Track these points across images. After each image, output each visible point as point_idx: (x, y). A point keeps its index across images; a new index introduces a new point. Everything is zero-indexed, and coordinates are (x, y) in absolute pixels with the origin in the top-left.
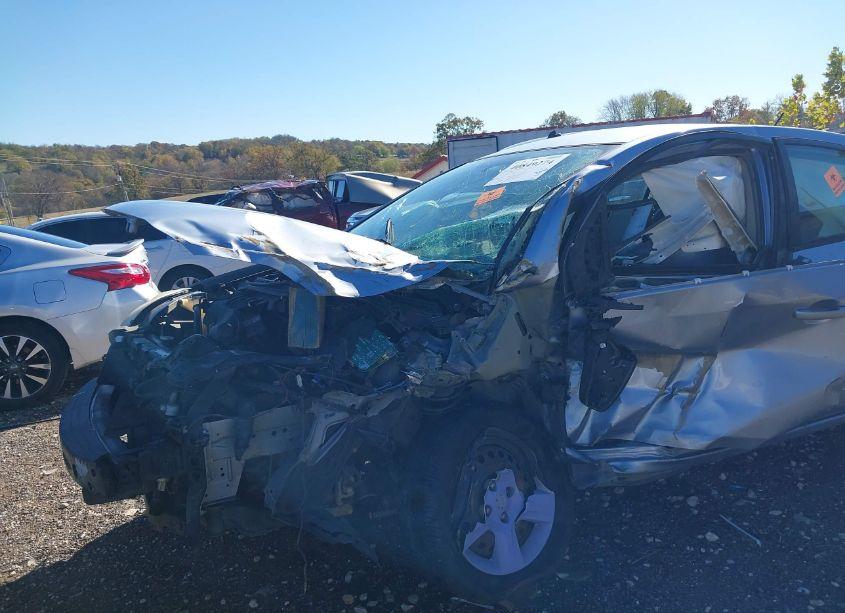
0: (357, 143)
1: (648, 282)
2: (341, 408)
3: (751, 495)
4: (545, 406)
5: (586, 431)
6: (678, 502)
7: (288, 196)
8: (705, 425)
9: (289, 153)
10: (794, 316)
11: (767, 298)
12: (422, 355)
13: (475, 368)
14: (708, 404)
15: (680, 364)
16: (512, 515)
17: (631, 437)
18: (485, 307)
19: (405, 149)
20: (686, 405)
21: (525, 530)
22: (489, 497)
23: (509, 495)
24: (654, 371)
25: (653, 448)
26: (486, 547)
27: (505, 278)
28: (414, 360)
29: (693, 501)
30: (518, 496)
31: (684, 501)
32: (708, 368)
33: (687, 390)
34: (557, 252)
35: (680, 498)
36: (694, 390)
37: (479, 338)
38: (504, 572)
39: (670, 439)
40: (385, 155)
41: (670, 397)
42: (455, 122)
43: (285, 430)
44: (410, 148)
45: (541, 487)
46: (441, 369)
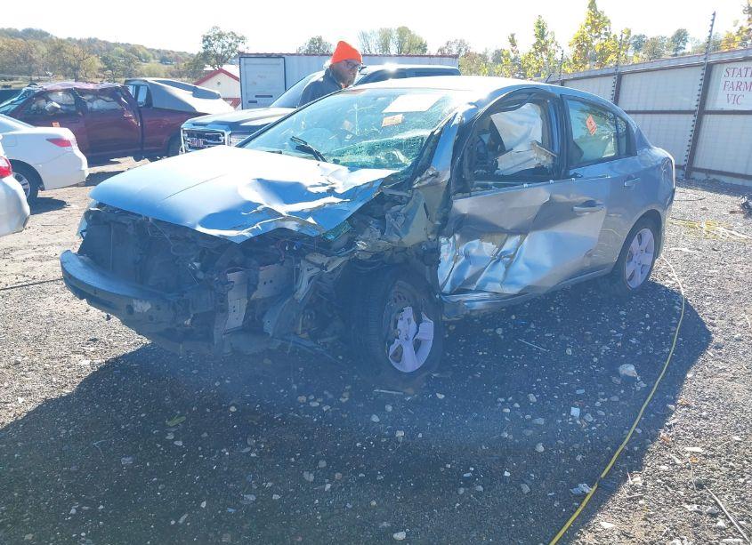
0: (116, 45)
1: (495, 185)
2: (317, 265)
3: (532, 326)
4: (427, 267)
5: (448, 284)
6: (490, 332)
7: (90, 97)
8: (518, 278)
9: (43, 49)
10: (572, 210)
11: (562, 198)
12: (368, 229)
13: (401, 238)
14: (520, 265)
15: (505, 241)
16: (411, 336)
17: (474, 287)
18: (404, 199)
19: (167, 56)
20: (508, 266)
21: (417, 345)
22: (400, 325)
23: (409, 324)
24: (490, 244)
25: (486, 294)
26: (398, 355)
27: (418, 179)
28: (362, 234)
29: (499, 331)
30: (413, 323)
31: (494, 331)
32: (520, 243)
33: (508, 257)
34: (450, 163)
35: (492, 330)
36: (512, 257)
37: (403, 219)
38: (410, 371)
39: (498, 288)
40: (147, 60)
41: (498, 261)
42: (221, 36)
43: (271, 281)
44: (173, 56)
45: (425, 318)
46: (379, 239)
